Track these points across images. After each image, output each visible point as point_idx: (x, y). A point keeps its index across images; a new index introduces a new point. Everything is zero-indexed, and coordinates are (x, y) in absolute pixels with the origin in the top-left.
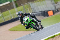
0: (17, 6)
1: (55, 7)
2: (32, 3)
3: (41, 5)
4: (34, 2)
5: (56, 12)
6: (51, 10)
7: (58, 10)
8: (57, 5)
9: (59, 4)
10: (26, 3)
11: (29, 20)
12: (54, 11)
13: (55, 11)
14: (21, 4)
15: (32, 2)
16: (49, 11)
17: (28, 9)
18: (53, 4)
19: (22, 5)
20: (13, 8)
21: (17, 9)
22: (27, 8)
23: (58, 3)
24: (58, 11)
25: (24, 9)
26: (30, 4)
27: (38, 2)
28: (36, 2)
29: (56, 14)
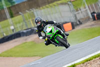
0: (12, 16)
1: (75, 16)
2: (37, 10)
3: (53, 13)
4: (41, 8)
5: (78, 25)
6: (69, 22)
7: (81, 21)
8: (79, 13)
9: (82, 12)
10: (27, 11)
11: (55, 31)
12: (74, 24)
13: (76, 23)
14: (18, 13)
15: (37, 8)
16: (66, 23)
17: (31, 20)
18: (73, 11)
19: (20, 14)
20: (5, 19)
21: (12, 21)
22: (29, 18)
23: (80, 10)
24: (81, 23)
25: (24, 21)
26: (33, 12)
27: (46, 9)
28: (44, 8)
29: (77, 28)
